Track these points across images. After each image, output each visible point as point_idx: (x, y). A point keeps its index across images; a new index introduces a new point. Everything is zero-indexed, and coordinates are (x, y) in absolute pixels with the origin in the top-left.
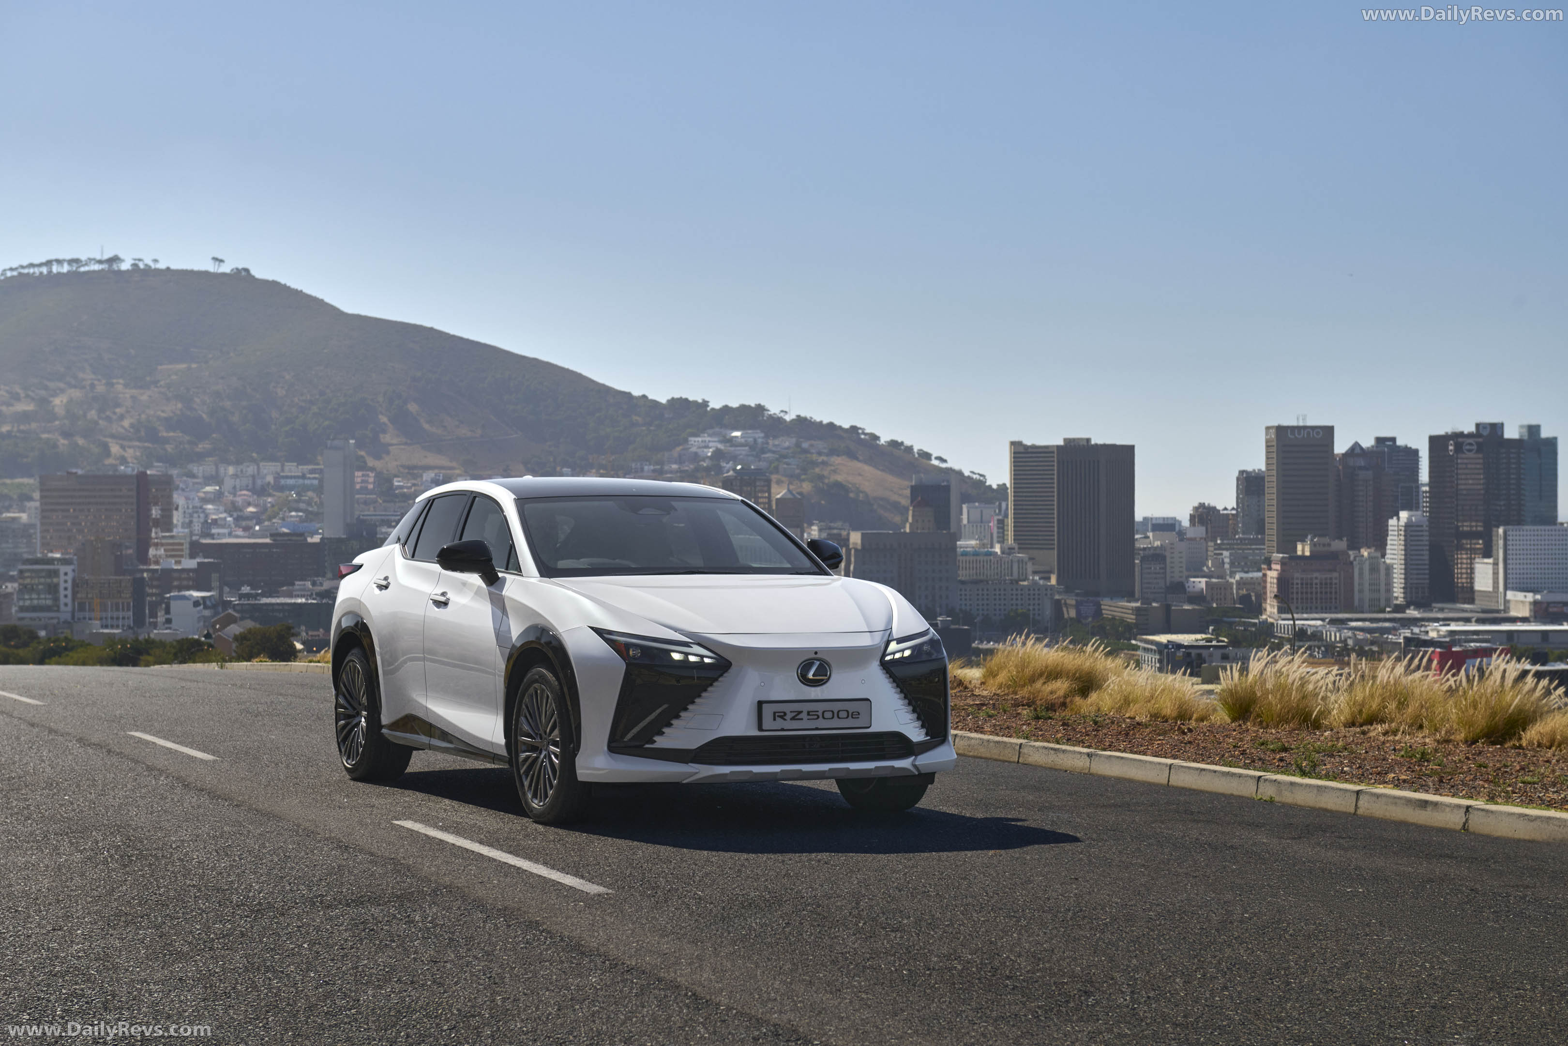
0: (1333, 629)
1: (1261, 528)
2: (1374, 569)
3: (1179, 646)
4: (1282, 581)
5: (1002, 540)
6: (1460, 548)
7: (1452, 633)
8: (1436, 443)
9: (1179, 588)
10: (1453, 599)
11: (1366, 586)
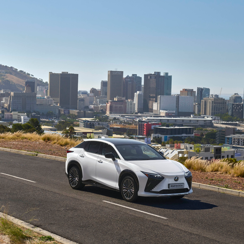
0: (122, 118)
1: (106, 94)
2: (131, 104)
3: (89, 121)
4: (111, 107)
5: (47, 95)
6: (150, 100)
7: (148, 119)
8: (146, 76)
9: (87, 107)
10: (148, 112)
11: (129, 108)
